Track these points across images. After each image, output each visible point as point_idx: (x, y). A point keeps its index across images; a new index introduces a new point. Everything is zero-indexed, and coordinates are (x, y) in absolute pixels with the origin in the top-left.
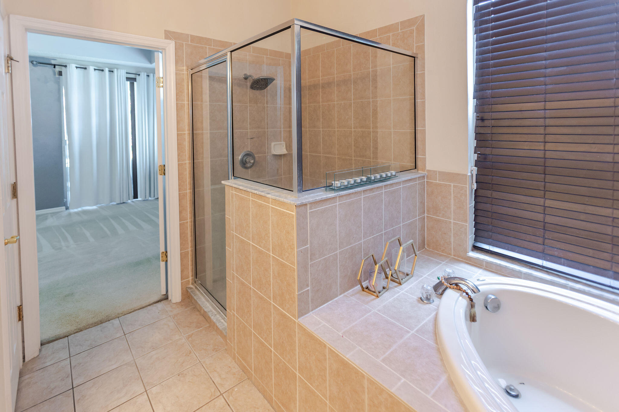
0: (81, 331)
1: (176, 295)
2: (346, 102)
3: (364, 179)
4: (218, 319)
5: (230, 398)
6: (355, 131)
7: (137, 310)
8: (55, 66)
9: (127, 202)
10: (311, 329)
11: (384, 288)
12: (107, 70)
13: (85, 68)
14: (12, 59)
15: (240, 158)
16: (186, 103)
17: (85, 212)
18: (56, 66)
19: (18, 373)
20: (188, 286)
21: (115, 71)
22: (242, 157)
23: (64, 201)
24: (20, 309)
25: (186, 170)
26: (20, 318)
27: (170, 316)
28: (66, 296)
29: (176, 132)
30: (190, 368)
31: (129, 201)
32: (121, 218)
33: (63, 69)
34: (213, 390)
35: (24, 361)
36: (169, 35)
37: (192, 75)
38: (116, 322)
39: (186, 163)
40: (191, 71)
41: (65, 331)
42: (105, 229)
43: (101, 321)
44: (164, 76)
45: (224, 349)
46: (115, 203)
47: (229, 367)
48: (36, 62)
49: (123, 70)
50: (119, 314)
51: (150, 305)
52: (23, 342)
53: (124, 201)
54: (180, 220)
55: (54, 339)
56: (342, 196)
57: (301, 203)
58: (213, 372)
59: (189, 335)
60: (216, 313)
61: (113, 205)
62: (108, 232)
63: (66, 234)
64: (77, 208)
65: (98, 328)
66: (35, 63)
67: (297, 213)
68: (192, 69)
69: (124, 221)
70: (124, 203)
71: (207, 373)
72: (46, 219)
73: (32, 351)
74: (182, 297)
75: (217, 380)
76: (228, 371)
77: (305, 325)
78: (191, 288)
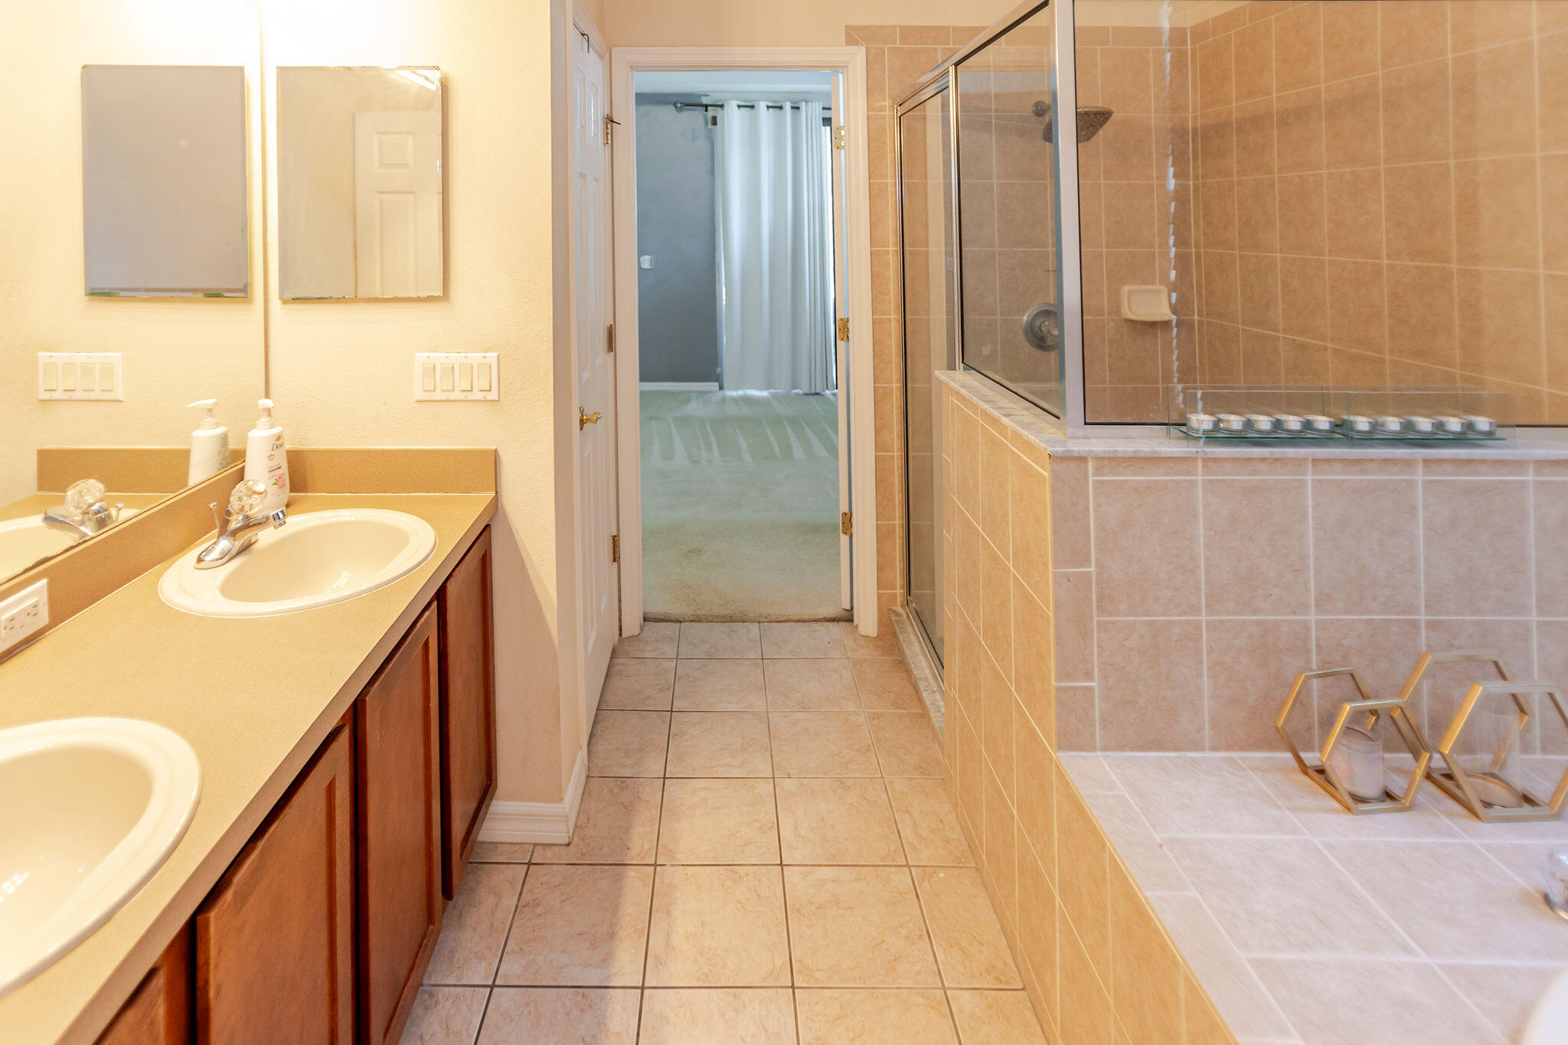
0: (700, 621)
1: (867, 621)
2: (1361, 169)
3: (1323, 422)
4: (937, 703)
5: (924, 884)
6: (1391, 268)
7: (792, 621)
8: (706, 106)
9: (823, 393)
10: (1084, 790)
11: (1388, 795)
12: (788, 106)
13: (752, 107)
14: (612, 121)
15: (1025, 318)
16: (890, 181)
17: (748, 401)
18: (709, 108)
19: (611, 649)
20: (892, 608)
21: (803, 105)
22: (1030, 319)
23: (716, 370)
24: (615, 541)
25: (890, 336)
26: (616, 558)
27: (848, 658)
28: (690, 552)
29: (869, 249)
30: (861, 780)
31: (827, 392)
32: (805, 426)
33: (718, 112)
34: (893, 848)
35: (620, 635)
36: (854, 35)
37: (900, 117)
38: (754, 629)
39: (890, 320)
40: (898, 109)
41: (678, 611)
42: (775, 445)
43: (731, 617)
44: (846, 124)
45: (941, 777)
46: (801, 392)
47: (941, 821)
48: (681, 103)
49: (817, 103)
50: (761, 616)
51: (816, 621)
52: (620, 601)
53: (818, 391)
54: (877, 448)
55: (662, 617)
56: (1217, 460)
57: (1063, 452)
58: (904, 812)
59: (875, 714)
60: (935, 689)
61: (796, 394)
62: (777, 451)
63: (712, 438)
64: (736, 389)
65: (725, 627)
66: (679, 105)
67: (1055, 475)
68: (900, 105)
69: (807, 430)
70: (817, 394)
71: (891, 806)
72: (688, 401)
73: (632, 624)
74: (879, 628)
75: (907, 832)
76: (935, 826)
77: (1069, 771)
78: (897, 614)
